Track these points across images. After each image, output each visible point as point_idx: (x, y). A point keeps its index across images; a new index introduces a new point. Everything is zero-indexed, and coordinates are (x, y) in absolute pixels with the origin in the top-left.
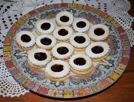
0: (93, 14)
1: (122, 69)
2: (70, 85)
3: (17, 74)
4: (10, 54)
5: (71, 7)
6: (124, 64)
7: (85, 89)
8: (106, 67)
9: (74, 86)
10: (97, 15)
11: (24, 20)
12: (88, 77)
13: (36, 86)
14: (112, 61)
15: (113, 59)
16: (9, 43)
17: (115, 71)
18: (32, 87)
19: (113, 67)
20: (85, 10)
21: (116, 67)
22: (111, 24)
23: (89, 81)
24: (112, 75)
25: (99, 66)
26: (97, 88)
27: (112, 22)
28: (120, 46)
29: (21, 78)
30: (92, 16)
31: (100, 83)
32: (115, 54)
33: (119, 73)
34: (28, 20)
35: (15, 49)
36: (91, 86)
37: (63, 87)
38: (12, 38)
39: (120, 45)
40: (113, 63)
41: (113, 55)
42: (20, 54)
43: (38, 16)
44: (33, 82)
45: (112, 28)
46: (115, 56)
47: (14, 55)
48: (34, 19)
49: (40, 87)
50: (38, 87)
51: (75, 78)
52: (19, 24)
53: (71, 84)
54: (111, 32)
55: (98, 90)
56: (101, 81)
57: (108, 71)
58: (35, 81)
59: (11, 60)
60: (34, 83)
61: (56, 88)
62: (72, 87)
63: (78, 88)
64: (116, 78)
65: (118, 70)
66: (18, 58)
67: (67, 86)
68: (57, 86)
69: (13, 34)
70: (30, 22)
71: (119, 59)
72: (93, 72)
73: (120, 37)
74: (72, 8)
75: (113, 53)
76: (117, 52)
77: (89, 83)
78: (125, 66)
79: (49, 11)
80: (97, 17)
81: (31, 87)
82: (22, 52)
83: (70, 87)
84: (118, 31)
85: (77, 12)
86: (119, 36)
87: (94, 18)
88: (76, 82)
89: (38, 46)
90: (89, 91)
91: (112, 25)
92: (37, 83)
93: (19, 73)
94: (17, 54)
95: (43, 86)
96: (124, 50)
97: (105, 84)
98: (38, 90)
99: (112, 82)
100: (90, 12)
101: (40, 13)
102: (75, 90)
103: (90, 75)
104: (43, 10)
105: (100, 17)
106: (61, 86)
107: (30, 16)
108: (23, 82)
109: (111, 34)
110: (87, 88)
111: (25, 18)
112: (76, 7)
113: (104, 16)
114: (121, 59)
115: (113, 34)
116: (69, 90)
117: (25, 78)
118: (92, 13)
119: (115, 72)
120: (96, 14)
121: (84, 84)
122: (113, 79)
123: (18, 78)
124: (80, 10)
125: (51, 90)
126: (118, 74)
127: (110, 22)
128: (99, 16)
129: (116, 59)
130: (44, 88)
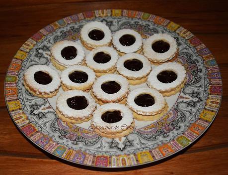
0: (143, 23)
1: (217, 103)
2: (143, 144)
3: (48, 144)
4: (23, 113)
5: (102, 17)
6: (218, 95)
7: (169, 144)
8: (189, 104)
9: (150, 144)
10: (150, 24)
11: (27, 52)
12: (167, 126)
13: (87, 156)
14: (197, 93)
15: (196, 90)
16: (16, 95)
17: (206, 107)
18: (82, 159)
19: (201, 103)
20: (127, 18)
21: (205, 101)
22: (177, 35)
23: (171, 132)
24: (202, 114)
25: (177, 105)
26: (187, 139)
27: (177, 32)
28: (201, 67)
29: (58, 148)
30: (141, 26)
31: (189, 131)
32: (197, 81)
33: (214, 110)
34: (35, 50)
35: (28, 103)
36: (176, 137)
37: (133, 148)
38: (16, 86)
39: (200, 65)
40: (198, 96)
41: (195, 83)
42: (40, 110)
43: (49, 41)
44: (80, 150)
45: (180, 41)
46: (198, 85)
47: (31, 114)
48: (44, 46)
49: (94, 156)
50: (92, 156)
51: (146, 131)
52: (21, 60)
53: (143, 142)
54: (180, 48)
55: (189, 141)
56: (188, 127)
57: (194, 110)
58: (83, 150)
59: (29, 123)
60: (82, 152)
61: (122, 153)
62: (147, 145)
63: (156, 145)
64: (211, 118)
65: (210, 106)
66: (39, 118)
67: (139, 146)
68: (122, 149)
69: (16, 78)
70: (39, 53)
71: (206, 89)
72: (172, 116)
73: (197, 53)
74: (104, 18)
75: (194, 80)
76: (200, 78)
77: (171, 134)
78: (219, 97)
79: (67, 29)
80: (151, 27)
81: (80, 159)
82: (43, 107)
83: (143, 146)
84: (191, 45)
85: (114, 23)
86: (196, 51)
87: (146, 29)
88: (150, 138)
89: (67, 87)
90: (175, 146)
91: (179, 36)
92: (87, 152)
93: (51, 142)
94: (36, 112)
95: (100, 154)
96: (210, 72)
97: (198, 131)
98: (93, 162)
99: (207, 125)
100: (137, 20)
101: (51, 34)
102: (153, 149)
103: (168, 122)
104: (55, 28)
105: (156, 25)
106: (128, 149)
107: (35, 43)
108: (65, 155)
109: (182, 51)
110: (172, 142)
111: (27, 48)
112: (111, 15)
113: (162, 24)
114: (209, 88)
115: (185, 51)
116: (144, 151)
117: (64, 147)
118: (139, 21)
119: (206, 109)
120: (147, 23)
121: (164, 137)
122: (206, 121)
123: (53, 150)
124: (119, 20)
125: (114, 157)
126: (212, 111)
127: (175, 31)
128: (154, 25)
129: (201, 90)
130: (102, 156)
